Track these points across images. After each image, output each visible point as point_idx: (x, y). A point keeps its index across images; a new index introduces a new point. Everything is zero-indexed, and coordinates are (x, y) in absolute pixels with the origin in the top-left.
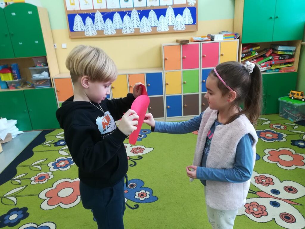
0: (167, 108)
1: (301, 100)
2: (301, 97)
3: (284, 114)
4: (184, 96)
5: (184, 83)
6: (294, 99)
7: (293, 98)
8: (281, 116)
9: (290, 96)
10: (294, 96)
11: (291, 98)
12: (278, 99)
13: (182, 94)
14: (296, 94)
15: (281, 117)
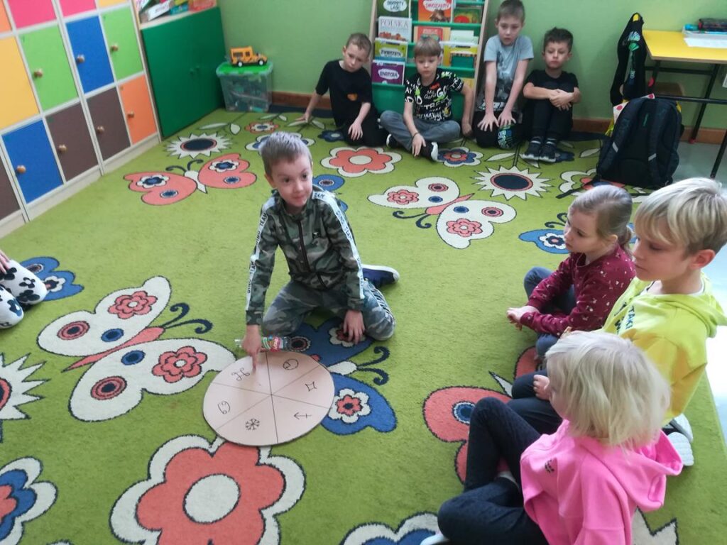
0: (18, 173)
1: (257, 64)
2: (255, 59)
3: (236, 104)
4: (49, 118)
5: (36, 75)
6: (244, 65)
7: (240, 64)
8: (232, 108)
9: (235, 61)
10: (242, 59)
11: (236, 65)
12: (215, 73)
13: (42, 116)
14: (244, 54)
15: (232, 111)
